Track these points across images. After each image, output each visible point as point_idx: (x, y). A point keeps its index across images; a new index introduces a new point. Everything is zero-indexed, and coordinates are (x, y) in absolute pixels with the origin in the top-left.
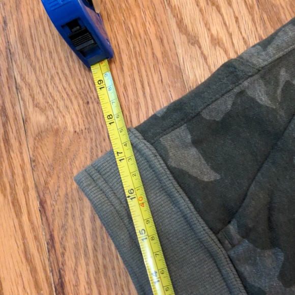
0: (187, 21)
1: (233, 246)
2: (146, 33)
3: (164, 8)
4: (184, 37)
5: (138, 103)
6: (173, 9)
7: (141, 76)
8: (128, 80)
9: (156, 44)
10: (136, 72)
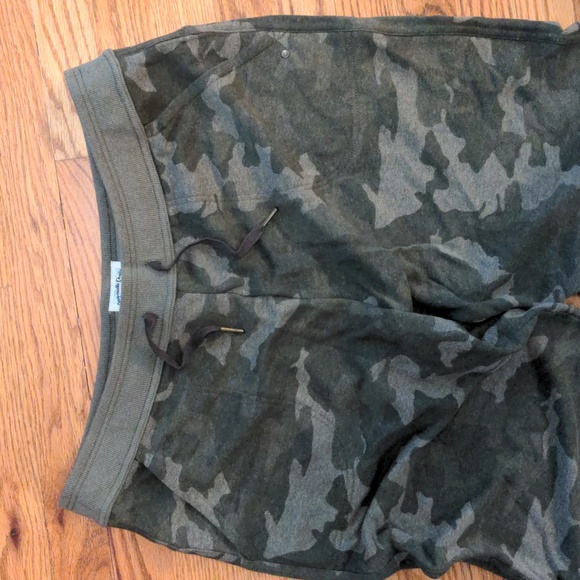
0: (56, 91)
1: (152, 135)
2: (26, 95)
3: (40, 78)
4: (52, 103)
5: (16, 145)
6: (46, 80)
7: (20, 126)
8: (10, 127)
9: (32, 104)
10: (16, 122)
